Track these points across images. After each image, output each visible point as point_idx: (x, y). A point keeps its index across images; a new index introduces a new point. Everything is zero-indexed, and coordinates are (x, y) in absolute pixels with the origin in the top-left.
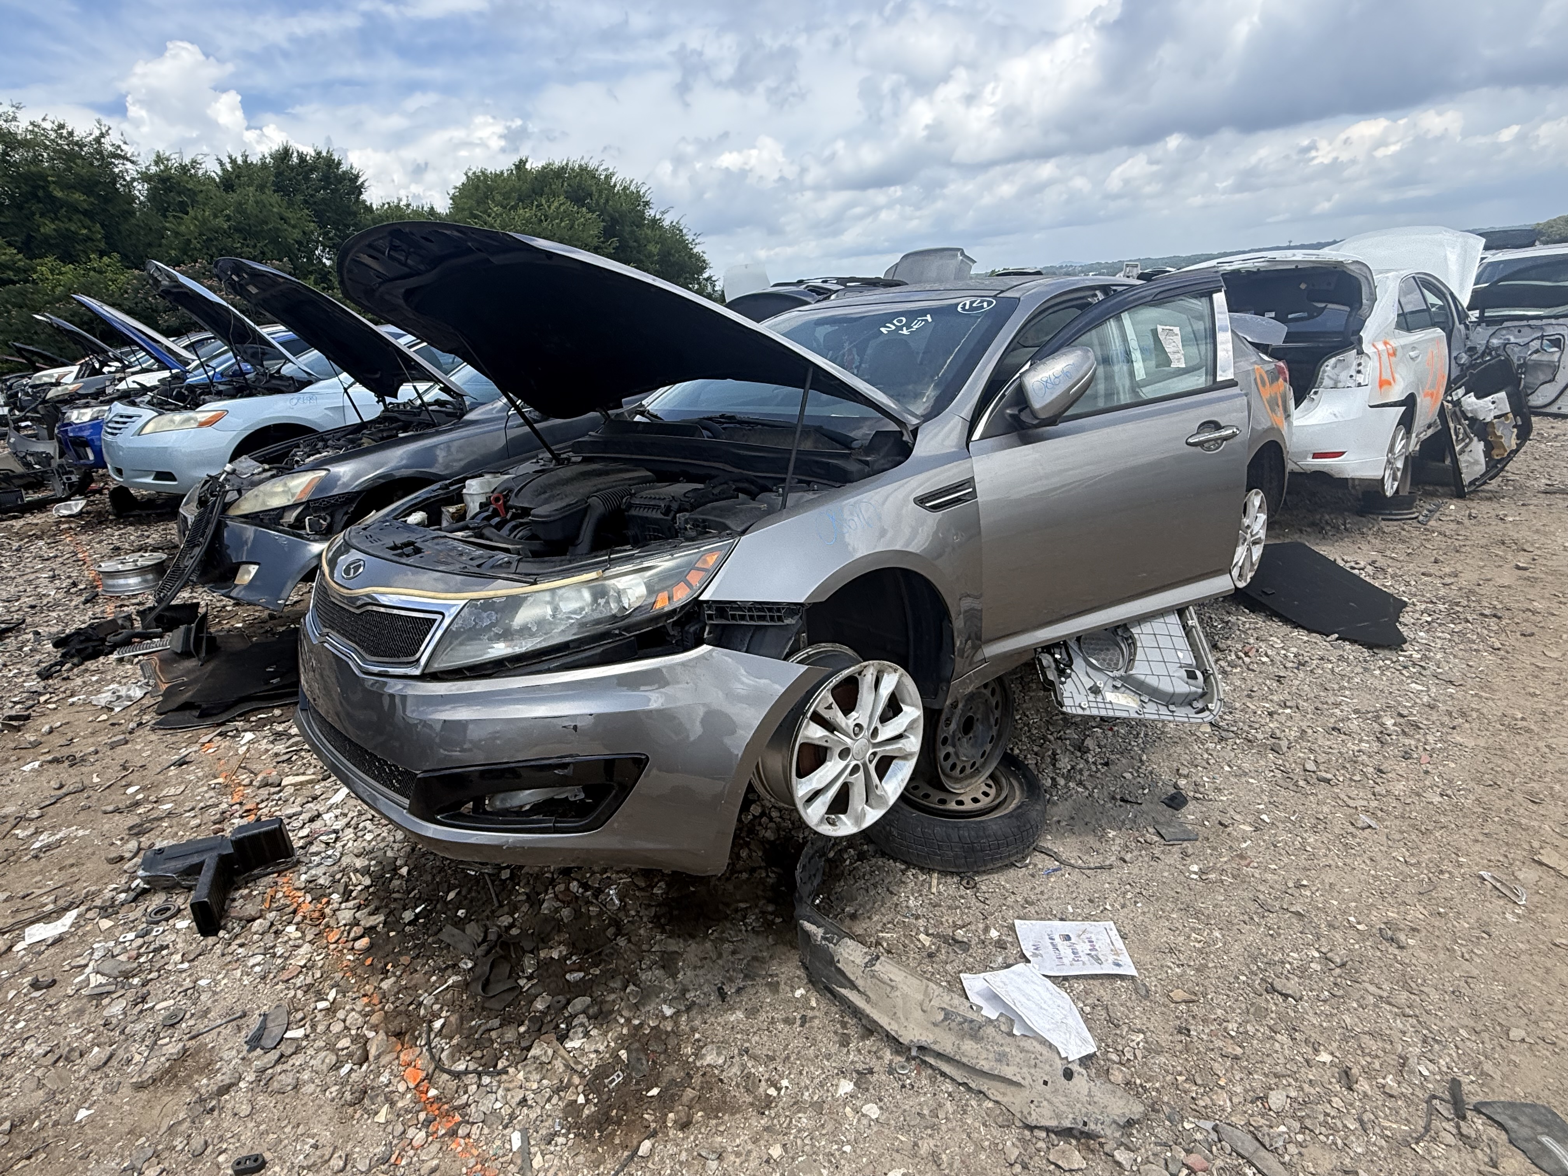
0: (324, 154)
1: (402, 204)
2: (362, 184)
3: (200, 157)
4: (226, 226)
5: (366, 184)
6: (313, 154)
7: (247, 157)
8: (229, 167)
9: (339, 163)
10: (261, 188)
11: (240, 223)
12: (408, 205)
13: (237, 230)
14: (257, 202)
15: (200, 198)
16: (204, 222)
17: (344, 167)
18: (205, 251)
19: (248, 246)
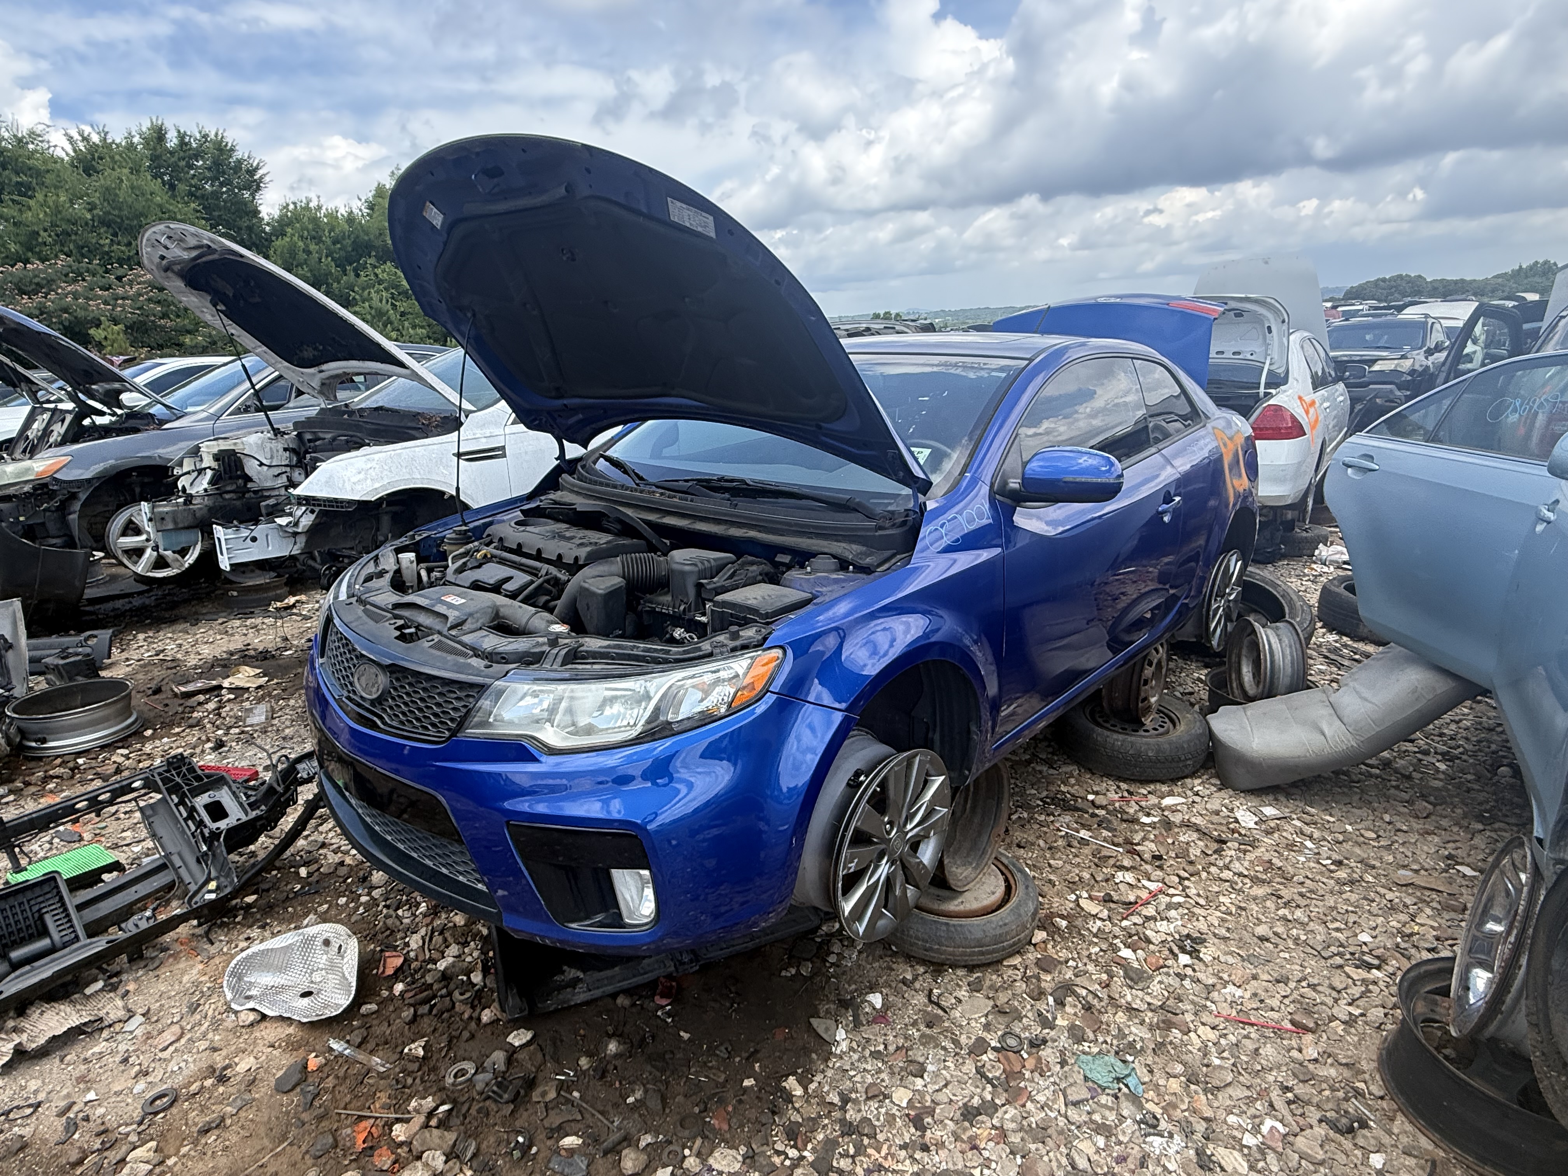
0: (212, 136)
1: (311, 205)
2: (261, 178)
3: (41, 127)
4: (89, 216)
5: (267, 179)
6: (198, 136)
7: (106, 133)
8: (81, 146)
9: (232, 150)
10: (135, 170)
11: (109, 213)
12: (319, 208)
13: (104, 223)
14: (132, 188)
15: (49, 179)
16: (57, 210)
17: (238, 155)
18: (57, 248)
19: (119, 244)
